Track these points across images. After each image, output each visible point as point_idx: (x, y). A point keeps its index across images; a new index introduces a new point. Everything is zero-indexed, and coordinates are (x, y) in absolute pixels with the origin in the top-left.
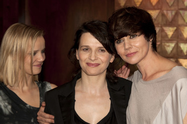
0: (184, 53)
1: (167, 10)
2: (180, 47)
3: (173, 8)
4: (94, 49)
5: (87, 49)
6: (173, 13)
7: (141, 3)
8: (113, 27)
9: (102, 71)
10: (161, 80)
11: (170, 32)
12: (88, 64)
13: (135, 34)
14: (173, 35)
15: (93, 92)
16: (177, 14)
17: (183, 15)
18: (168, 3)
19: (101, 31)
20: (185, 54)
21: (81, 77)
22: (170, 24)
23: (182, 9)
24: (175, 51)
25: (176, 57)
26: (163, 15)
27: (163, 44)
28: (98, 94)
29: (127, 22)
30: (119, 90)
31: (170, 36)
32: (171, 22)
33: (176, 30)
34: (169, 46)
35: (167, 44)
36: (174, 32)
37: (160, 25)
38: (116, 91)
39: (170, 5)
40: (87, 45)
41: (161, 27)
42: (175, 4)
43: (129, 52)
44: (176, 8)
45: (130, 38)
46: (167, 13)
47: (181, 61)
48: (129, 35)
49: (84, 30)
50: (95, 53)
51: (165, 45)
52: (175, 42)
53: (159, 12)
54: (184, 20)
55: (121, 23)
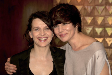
0: (98, 34)
1: (88, 6)
2: (96, 31)
3: (91, 5)
4: (42, 28)
5: (38, 29)
6: (92, 8)
7: (71, 1)
8: (53, 17)
10: (85, 50)
11: (89, 20)
13: (66, 22)
14: (91, 22)
16: (94, 8)
17: (98, 9)
18: (88, 1)
22: (89, 15)
23: (97, 5)
24: (92, 33)
26: (85, 9)
27: (84, 28)
29: (62, 14)
30: (59, 57)
31: (89, 23)
32: (90, 13)
33: (93, 19)
34: (88, 29)
35: (87, 28)
36: (92, 21)
38: (57, 57)
41: (84, 17)
42: (93, 2)
44: (94, 4)
45: (63, 25)
46: (88, 8)
48: (62, 23)
51: (86, 29)
52: (92, 27)
53: (83, 7)
54: (99, 13)
55: (58, 15)
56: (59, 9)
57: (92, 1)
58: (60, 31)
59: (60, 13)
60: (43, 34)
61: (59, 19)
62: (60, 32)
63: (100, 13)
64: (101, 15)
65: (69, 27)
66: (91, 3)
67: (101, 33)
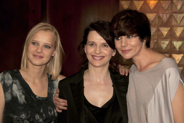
0: (176, 49)
1: (163, 13)
2: (173, 44)
3: (167, 12)
4: (98, 45)
6: (168, 16)
7: (141, 7)
9: (106, 63)
11: (165, 31)
12: (93, 56)
14: (167, 34)
15: (98, 81)
16: (171, 16)
18: (163, 8)
19: (105, 30)
20: (178, 50)
21: (88, 68)
22: (165, 25)
23: (175, 13)
24: (169, 47)
25: (170, 52)
26: (159, 17)
27: (159, 41)
28: (102, 82)
31: (165, 35)
32: (166, 23)
33: (170, 30)
34: (164, 43)
35: (163, 42)
36: (168, 32)
37: (156, 26)
38: (117, 79)
39: (165, 9)
40: (93, 41)
41: (158, 27)
42: (170, 8)
43: (124, 49)
44: (171, 11)
45: (127, 38)
46: (163, 15)
47: (174, 56)
49: (91, 28)
50: (100, 48)
51: (161, 42)
52: (169, 40)
53: (156, 15)
54: (177, 22)
55: (122, 24)
56: (123, 17)
57: (168, 7)
58: (123, 45)
59: (125, 22)
60: (98, 52)
61: (123, 30)
62: (123, 47)
63: (179, 22)
64: (181, 24)
65: (134, 41)
66: (167, 9)
67: (180, 48)
